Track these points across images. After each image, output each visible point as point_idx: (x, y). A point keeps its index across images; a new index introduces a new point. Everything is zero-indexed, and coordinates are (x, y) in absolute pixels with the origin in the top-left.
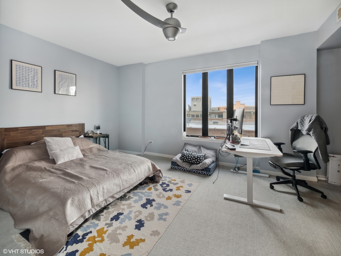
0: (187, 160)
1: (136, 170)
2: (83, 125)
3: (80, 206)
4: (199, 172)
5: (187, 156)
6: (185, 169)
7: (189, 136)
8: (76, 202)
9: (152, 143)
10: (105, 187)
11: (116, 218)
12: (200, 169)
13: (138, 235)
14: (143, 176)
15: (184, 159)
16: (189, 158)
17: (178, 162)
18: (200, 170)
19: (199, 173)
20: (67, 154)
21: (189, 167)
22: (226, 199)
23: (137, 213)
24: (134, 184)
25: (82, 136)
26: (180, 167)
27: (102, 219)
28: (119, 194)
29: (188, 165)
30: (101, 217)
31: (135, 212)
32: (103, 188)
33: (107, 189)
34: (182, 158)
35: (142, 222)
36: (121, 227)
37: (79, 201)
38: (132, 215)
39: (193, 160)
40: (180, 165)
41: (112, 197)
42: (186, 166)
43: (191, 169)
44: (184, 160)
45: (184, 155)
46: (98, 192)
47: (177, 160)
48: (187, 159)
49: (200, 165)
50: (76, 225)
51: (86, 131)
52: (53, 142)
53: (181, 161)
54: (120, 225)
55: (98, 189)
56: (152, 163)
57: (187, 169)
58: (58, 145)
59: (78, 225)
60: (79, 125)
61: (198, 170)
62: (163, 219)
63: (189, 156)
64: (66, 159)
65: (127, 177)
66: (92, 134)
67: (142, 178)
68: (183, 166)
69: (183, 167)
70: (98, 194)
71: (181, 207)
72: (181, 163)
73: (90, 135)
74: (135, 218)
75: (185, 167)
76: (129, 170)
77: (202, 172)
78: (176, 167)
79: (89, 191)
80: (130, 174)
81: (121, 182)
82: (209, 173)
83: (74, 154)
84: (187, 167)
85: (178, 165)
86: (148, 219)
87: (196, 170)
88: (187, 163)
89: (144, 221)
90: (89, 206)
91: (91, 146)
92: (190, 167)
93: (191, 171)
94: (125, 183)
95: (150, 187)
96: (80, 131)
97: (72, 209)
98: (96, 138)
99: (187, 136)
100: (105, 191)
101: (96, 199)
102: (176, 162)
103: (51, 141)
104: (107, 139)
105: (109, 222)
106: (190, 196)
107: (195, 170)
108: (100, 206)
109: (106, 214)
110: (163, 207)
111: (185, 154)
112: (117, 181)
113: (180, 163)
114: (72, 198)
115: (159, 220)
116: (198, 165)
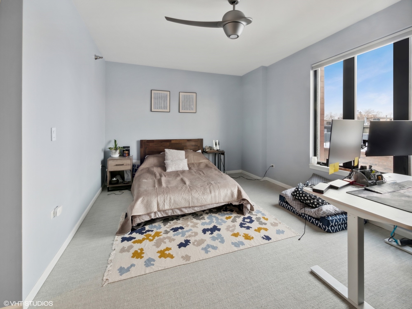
0: (300, 198)
1: (213, 192)
2: (201, 141)
3: (148, 205)
4: (313, 220)
5: (301, 192)
6: (294, 210)
7: (321, 165)
8: (145, 201)
9: (274, 167)
10: (172, 198)
11: (175, 230)
12: (313, 216)
13: (175, 250)
14: (222, 201)
15: (296, 195)
16: (302, 196)
17: (287, 198)
18: (314, 218)
19: (313, 222)
20: (174, 165)
21: (299, 209)
22: (313, 273)
23: (193, 234)
24: (208, 206)
25: (200, 151)
26: (288, 206)
27: (167, 226)
28: (188, 209)
29: (299, 206)
30: (169, 224)
31: (192, 233)
32: (170, 199)
33: (174, 201)
34: (294, 194)
35: (188, 243)
36: (171, 238)
37: (147, 202)
38: (187, 234)
39: (307, 200)
40: (289, 202)
41: (180, 209)
42: (297, 206)
43: (302, 213)
44: (297, 197)
45: (298, 190)
46: (164, 200)
47: (286, 195)
48: (299, 196)
49: (315, 211)
50: (142, 219)
51: (204, 146)
52: (169, 153)
53: (292, 198)
54: (172, 236)
55: (165, 197)
56: (239, 189)
57: (297, 211)
58: (172, 156)
59: (144, 220)
60: (197, 140)
61: (311, 217)
62: (207, 250)
63: (304, 194)
64: (173, 169)
65: (198, 196)
66: (209, 150)
67: (220, 202)
68: (292, 205)
69: (293, 207)
70: (164, 202)
71: (236, 250)
72: (291, 200)
73: (207, 150)
74: (187, 237)
75: (294, 207)
76: (205, 189)
77: (317, 222)
78: (284, 204)
79: (157, 196)
80: (203, 194)
81: (190, 198)
82: (327, 228)
83: (180, 166)
84: (296, 208)
85: (287, 203)
86: (195, 243)
87: (309, 216)
88: (300, 203)
89: (190, 243)
90: (156, 209)
91: (201, 161)
92: (301, 209)
93: (302, 215)
94: (196, 201)
95: (230, 216)
96: (199, 145)
97: (141, 206)
98: (216, 154)
99: (318, 163)
100: (172, 201)
101: (161, 205)
102: (284, 197)
103: (168, 152)
104: (222, 156)
105: (168, 230)
106: (262, 243)
107: (307, 216)
108: (166, 213)
109: (173, 223)
110: (219, 240)
111: (300, 190)
112: (186, 196)
113: (289, 200)
114: (143, 198)
115: (203, 249)
116: (312, 210)
